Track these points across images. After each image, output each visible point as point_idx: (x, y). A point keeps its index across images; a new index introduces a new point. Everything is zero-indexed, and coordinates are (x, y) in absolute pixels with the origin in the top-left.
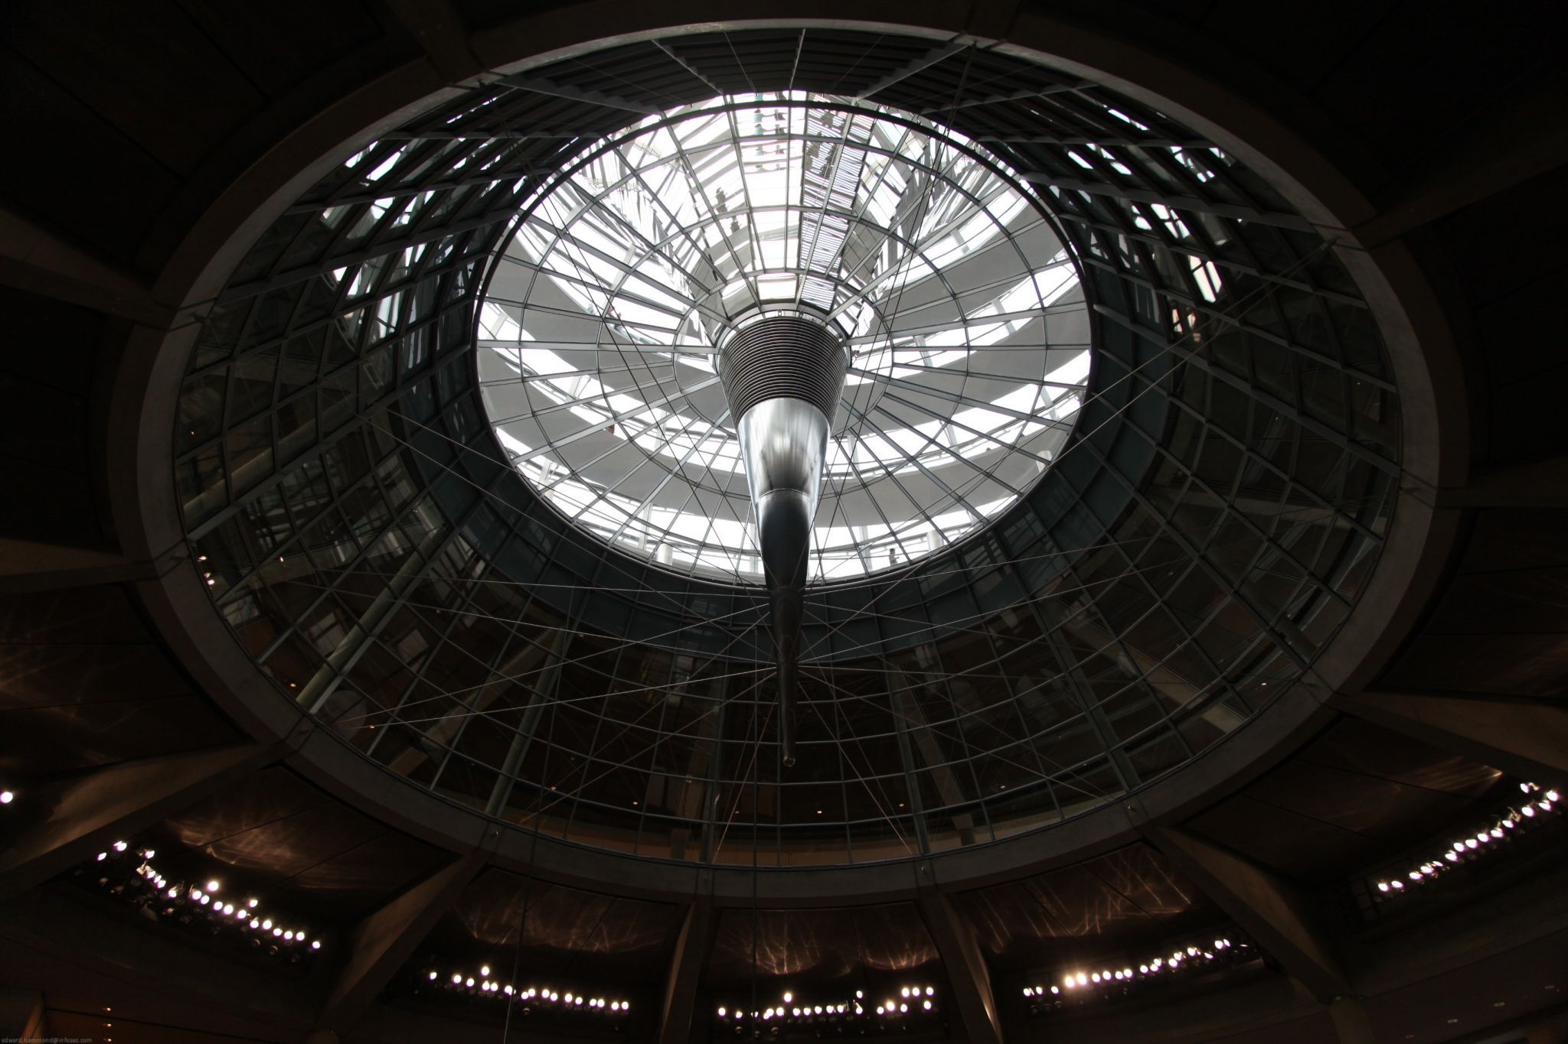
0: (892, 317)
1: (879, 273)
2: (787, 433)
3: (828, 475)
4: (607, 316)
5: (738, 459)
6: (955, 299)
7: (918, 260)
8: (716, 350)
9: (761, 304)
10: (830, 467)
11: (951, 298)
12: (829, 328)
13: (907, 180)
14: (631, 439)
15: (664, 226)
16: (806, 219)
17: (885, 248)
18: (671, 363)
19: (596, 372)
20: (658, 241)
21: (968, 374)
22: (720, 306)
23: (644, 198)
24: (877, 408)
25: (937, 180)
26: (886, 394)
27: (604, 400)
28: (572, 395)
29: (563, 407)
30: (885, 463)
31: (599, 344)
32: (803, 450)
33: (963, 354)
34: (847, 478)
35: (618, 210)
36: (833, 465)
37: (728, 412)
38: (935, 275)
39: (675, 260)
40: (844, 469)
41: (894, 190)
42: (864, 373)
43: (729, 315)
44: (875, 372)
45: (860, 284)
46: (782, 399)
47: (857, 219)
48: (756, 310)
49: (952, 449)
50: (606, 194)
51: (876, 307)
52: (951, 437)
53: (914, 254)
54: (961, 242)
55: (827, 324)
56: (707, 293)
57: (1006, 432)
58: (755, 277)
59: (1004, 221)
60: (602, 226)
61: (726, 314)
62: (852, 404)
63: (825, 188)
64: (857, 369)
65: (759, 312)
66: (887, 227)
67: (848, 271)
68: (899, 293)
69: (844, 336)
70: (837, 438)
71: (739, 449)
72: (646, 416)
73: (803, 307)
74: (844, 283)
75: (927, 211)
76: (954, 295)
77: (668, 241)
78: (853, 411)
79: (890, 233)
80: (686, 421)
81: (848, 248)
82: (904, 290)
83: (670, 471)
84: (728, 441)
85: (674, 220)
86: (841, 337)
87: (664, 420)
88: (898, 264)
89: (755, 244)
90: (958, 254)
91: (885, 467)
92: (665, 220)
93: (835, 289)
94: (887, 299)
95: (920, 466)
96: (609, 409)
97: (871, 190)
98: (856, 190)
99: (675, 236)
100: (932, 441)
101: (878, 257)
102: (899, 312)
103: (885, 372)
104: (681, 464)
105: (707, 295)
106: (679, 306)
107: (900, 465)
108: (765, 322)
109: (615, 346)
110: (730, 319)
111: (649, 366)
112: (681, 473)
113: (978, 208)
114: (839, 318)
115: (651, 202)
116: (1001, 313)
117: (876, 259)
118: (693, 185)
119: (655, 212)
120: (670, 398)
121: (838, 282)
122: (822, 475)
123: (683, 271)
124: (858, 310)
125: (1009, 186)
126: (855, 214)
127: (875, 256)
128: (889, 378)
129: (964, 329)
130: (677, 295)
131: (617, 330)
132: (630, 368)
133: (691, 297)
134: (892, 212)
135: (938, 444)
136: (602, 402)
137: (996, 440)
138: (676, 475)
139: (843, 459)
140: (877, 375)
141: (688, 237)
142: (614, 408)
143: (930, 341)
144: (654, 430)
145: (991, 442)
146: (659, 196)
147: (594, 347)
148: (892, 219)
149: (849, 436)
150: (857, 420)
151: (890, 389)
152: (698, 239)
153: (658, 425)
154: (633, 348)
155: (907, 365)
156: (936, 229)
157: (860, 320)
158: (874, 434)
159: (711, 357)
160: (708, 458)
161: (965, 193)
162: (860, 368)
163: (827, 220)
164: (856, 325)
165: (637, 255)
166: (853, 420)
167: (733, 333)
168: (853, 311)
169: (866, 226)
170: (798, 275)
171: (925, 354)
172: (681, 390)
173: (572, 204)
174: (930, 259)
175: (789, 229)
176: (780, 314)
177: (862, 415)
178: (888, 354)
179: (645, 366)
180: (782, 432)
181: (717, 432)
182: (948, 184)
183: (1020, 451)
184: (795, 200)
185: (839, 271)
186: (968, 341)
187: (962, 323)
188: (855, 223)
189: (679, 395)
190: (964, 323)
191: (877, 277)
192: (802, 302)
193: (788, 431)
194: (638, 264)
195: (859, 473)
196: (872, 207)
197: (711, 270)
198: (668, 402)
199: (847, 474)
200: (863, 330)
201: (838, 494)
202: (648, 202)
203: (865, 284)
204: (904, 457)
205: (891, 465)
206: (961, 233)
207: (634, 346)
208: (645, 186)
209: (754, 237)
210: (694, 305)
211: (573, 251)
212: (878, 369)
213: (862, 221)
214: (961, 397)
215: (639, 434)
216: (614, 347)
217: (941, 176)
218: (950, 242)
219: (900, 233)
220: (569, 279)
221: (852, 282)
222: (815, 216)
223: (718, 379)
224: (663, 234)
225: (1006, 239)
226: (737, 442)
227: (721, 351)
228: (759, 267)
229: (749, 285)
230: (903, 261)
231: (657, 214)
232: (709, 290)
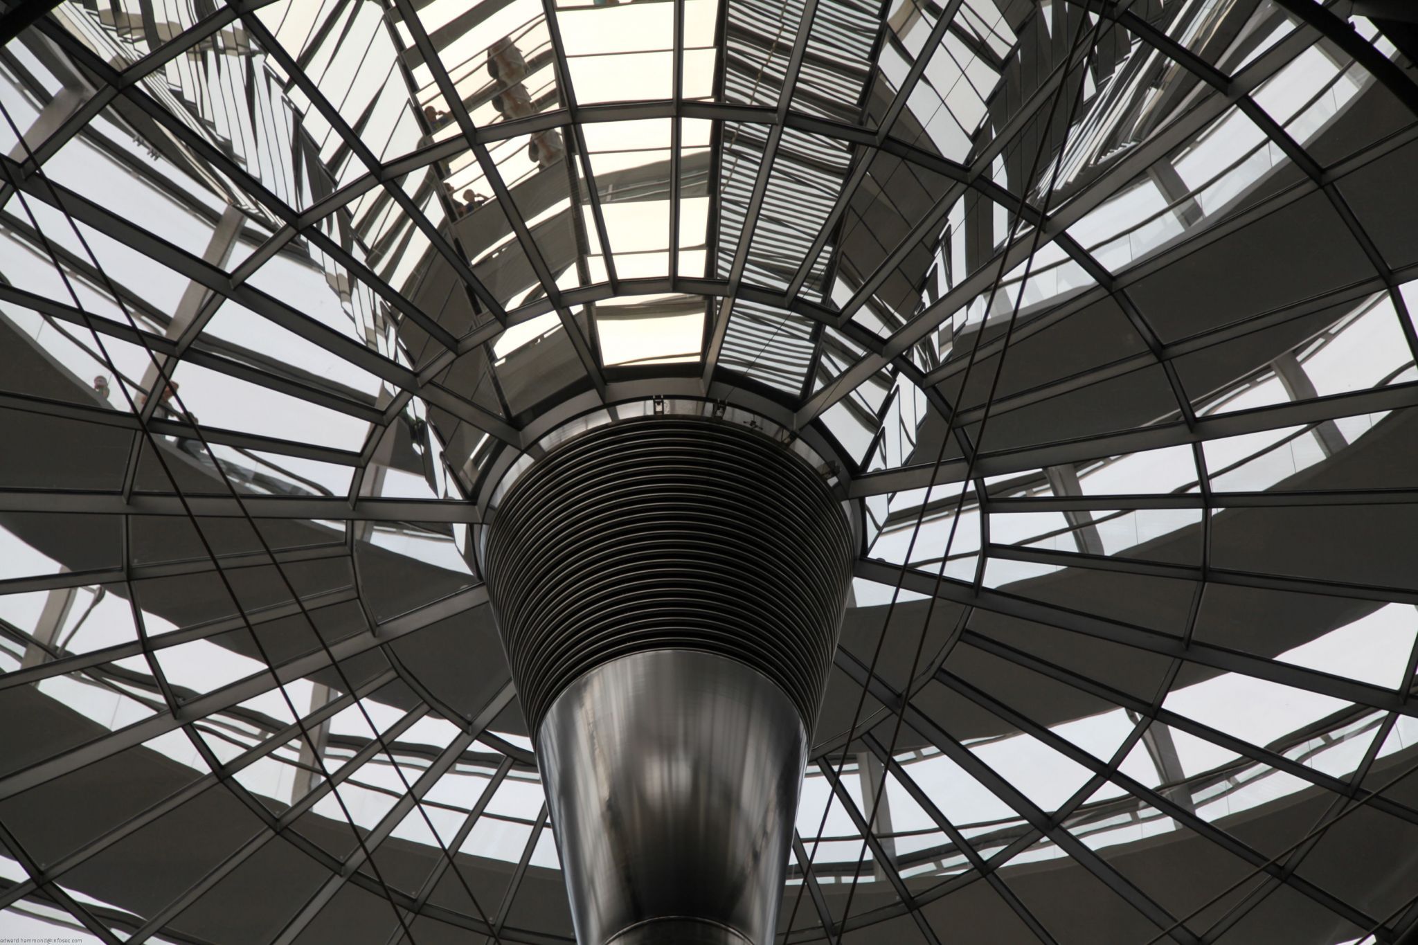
0: (980, 414)
1: (943, 290)
2: (681, 753)
3: (808, 869)
4: (158, 414)
5: (538, 826)
6: (1160, 360)
7: (1051, 252)
8: (477, 512)
9: (605, 382)
10: (808, 847)
11: (1152, 359)
12: (801, 448)
13: (1017, 25)
14: (223, 773)
15: (325, 156)
16: (730, 137)
17: (957, 216)
18: (347, 550)
19: (123, 575)
20: (308, 202)
21: (1205, 574)
22: (487, 387)
23: (268, 75)
24: (942, 675)
25: (1107, 23)
26: (967, 636)
27: (142, 657)
28: (45, 642)
29: (15, 680)
30: (967, 834)
31: (132, 494)
32: (730, 798)
33: (1194, 516)
34: (861, 880)
35: (191, 108)
36: (818, 840)
37: (511, 690)
38: (1103, 292)
39: (358, 254)
40: (852, 852)
41: (980, 49)
42: (903, 575)
43: (514, 413)
44: (934, 569)
45: (888, 320)
46: (666, 652)
47: (877, 140)
48: (590, 398)
49: (1166, 794)
50: (154, 63)
51: (934, 387)
52: (1165, 759)
53: (1043, 236)
54: (1177, 194)
55: (794, 436)
56: (450, 348)
57: (1330, 743)
58: (589, 304)
59: (1301, 133)
60: (141, 152)
61: (506, 408)
62: (869, 666)
63: (783, 49)
64: (880, 563)
65: (599, 403)
66: (960, 159)
67: (851, 282)
68: (1000, 345)
69: (843, 469)
70: (829, 766)
71: (543, 798)
72: (269, 704)
73: (725, 389)
74: (840, 321)
75: (1078, 109)
76: (1159, 351)
77: (337, 202)
78: (874, 684)
79: (970, 177)
80: (385, 716)
81: (851, 220)
82: (1014, 338)
83: (337, 867)
84: (512, 773)
85: (352, 139)
86: (834, 473)
87: (322, 714)
88: (1000, 261)
89: (587, 210)
90: (1170, 229)
91: (970, 848)
92: (329, 142)
93: (817, 336)
94: (965, 363)
95: (1073, 845)
96: (156, 681)
97: (915, 57)
98: (874, 55)
99: (359, 187)
100: (1106, 771)
101: (937, 243)
102: (1001, 400)
103: (963, 571)
104: (370, 845)
105: (451, 356)
106: (367, 383)
107: (1017, 840)
108: (619, 429)
109: (177, 500)
110: (516, 423)
111: (278, 557)
112: (367, 871)
113: (1226, 101)
114: (828, 418)
115: (286, 88)
116: (1302, 398)
117: (933, 251)
118: (409, 41)
119: (298, 116)
120: (339, 651)
121: (822, 315)
122: (785, 871)
123: (379, 285)
124: (882, 394)
125: (1317, 33)
126: (871, 126)
127: (929, 241)
128: (976, 587)
129: (1188, 448)
130: (361, 354)
131: (187, 451)
132: (222, 564)
133: (403, 361)
134: (974, 114)
135: (1124, 781)
136: (137, 663)
137: (1296, 769)
138: (355, 877)
139: (841, 822)
140: (940, 578)
141: (394, 190)
142: (172, 678)
143: (1095, 482)
144: (296, 743)
145: (1281, 775)
146: (313, 71)
147: (116, 504)
148: (978, 137)
149: (863, 755)
150: (883, 711)
151: (978, 620)
152: (424, 192)
153: (301, 729)
154: (231, 506)
155: (1018, 552)
156: (1104, 159)
157: (890, 423)
158: (933, 749)
159: (460, 530)
160: (449, 826)
161: (1185, 56)
162: (888, 560)
163: (792, 139)
164: (879, 438)
165: (249, 237)
166: (875, 712)
167: (526, 461)
168: (870, 395)
169: (903, 158)
170: (709, 298)
171: (1080, 518)
172: (374, 628)
173: (53, 86)
174: (1086, 245)
175: (683, 166)
176: (659, 408)
177: (899, 696)
178: (971, 519)
179: (267, 559)
180: (667, 749)
181: (477, 747)
182: (1136, 34)
183: (1378, 801)
184: (699, 85)
185: (826, 287)
186: (1204, 478)
187: (1184, 428)
188: (870, 152)
189: (365, 640)
190: (1192, 430)
191: (936, 302)
192: (721, 375)
193: (686, 743)
194: (251, 265)
195: (891, 864)
196: (920, 103)
197: (462, 284)
198: (335, 663)
199: (858, 868)
200: (897, 451)
201: (835, 931)
202: (277, 90)
203: (904, 322)
204: (1022, 817)
205: (987, 841)
206: (1178, 169)
207: (234, 501)
208: (270, 44)
209: (584, 188)
210: (411, 384)
211: (53, 222)
212: (946, 559)
213: (889, 144)
214: (1188, 642)
215: (250, 756)
216: (174, 504)
217: (1116, 13)
218: (1148, 196)
219: (1000, 177)
220: (48, 308)
221: (865, 317)
222: (759, 131)
223: (479, 596)
224: (323, 177)
225: (1311, 185)
226: (537, 776)
227: (491, 515)
228: (598, 274)
229: (568, 320)
230: (1011, 253)
231: (306, 123)
232: (457, 341)
